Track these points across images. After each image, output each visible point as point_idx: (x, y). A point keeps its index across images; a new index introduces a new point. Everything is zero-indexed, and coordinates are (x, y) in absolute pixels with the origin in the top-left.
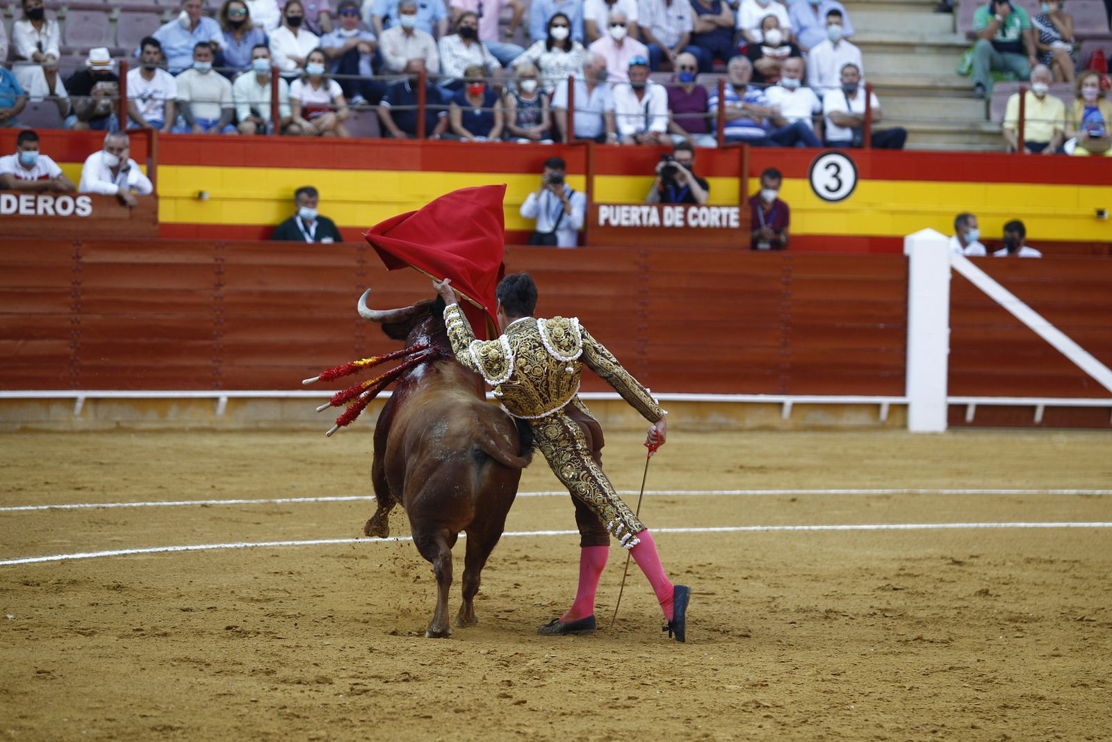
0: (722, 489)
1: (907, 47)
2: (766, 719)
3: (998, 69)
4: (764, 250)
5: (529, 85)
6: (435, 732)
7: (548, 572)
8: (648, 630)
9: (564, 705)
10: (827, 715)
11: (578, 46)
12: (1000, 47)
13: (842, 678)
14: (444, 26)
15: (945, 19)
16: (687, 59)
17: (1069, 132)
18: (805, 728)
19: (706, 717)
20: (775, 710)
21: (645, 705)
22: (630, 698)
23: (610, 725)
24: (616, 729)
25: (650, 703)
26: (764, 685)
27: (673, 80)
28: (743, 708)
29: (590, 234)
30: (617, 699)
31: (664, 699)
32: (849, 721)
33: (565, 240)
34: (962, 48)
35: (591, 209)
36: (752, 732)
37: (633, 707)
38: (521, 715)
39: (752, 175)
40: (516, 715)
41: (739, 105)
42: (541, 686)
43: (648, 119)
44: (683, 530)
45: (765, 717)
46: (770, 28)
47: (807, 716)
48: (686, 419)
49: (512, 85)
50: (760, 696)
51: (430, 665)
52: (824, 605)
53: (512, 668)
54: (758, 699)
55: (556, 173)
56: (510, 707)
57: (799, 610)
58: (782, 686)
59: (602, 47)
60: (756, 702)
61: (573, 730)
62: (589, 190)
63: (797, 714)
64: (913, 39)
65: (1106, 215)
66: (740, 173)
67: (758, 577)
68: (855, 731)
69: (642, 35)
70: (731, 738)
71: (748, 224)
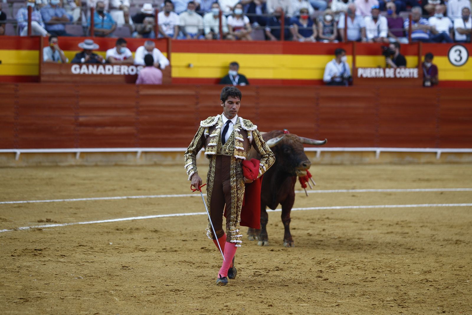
0: (411, 189)
2: (430, 286)
4: (428, 87)
5: (328, 18)
6: (290, 292)
7: (337, 224)
8: (380, 249)
9: (344, 281)
10: (457, 285)
13: (463, 269)
18: (447, 290)
19: (405, 285)
20: (435, 282)
21: (379, 280)
22: (372, 278)
23: (364, 289)
24: (367, 291)
25: (381, 280)
26: (430, 272)
28: (421, 282)
29: (354, 80)
30: (367, 278)
31: (387, 278)
32: (466, 287)
35: (355, 70)
36: (425, 292)
37: (374, 281)
38: (326, 284)
39: (422, 55)
40: (324, 285)
42: (335, 273)
43: (379, 31)
44: (394, 206)
45: (430, 285)
47: (448, 285)
48: (396, 159)
49: (321, 18)
50: (428, 276)
51: (287, 264)
52: (455, 238)
53: (322, 265)
54: (427, 278)
56: (321, 282)
57: (444, 240)
58: (437, 272)
60: (426, 279)
61: (348, 291)
62: (353, 63)
63: (444, 284)
66: (418, 54)
67: (427, 226)
68: (469, 292)
70: (416, 295)
71: (422, 76)
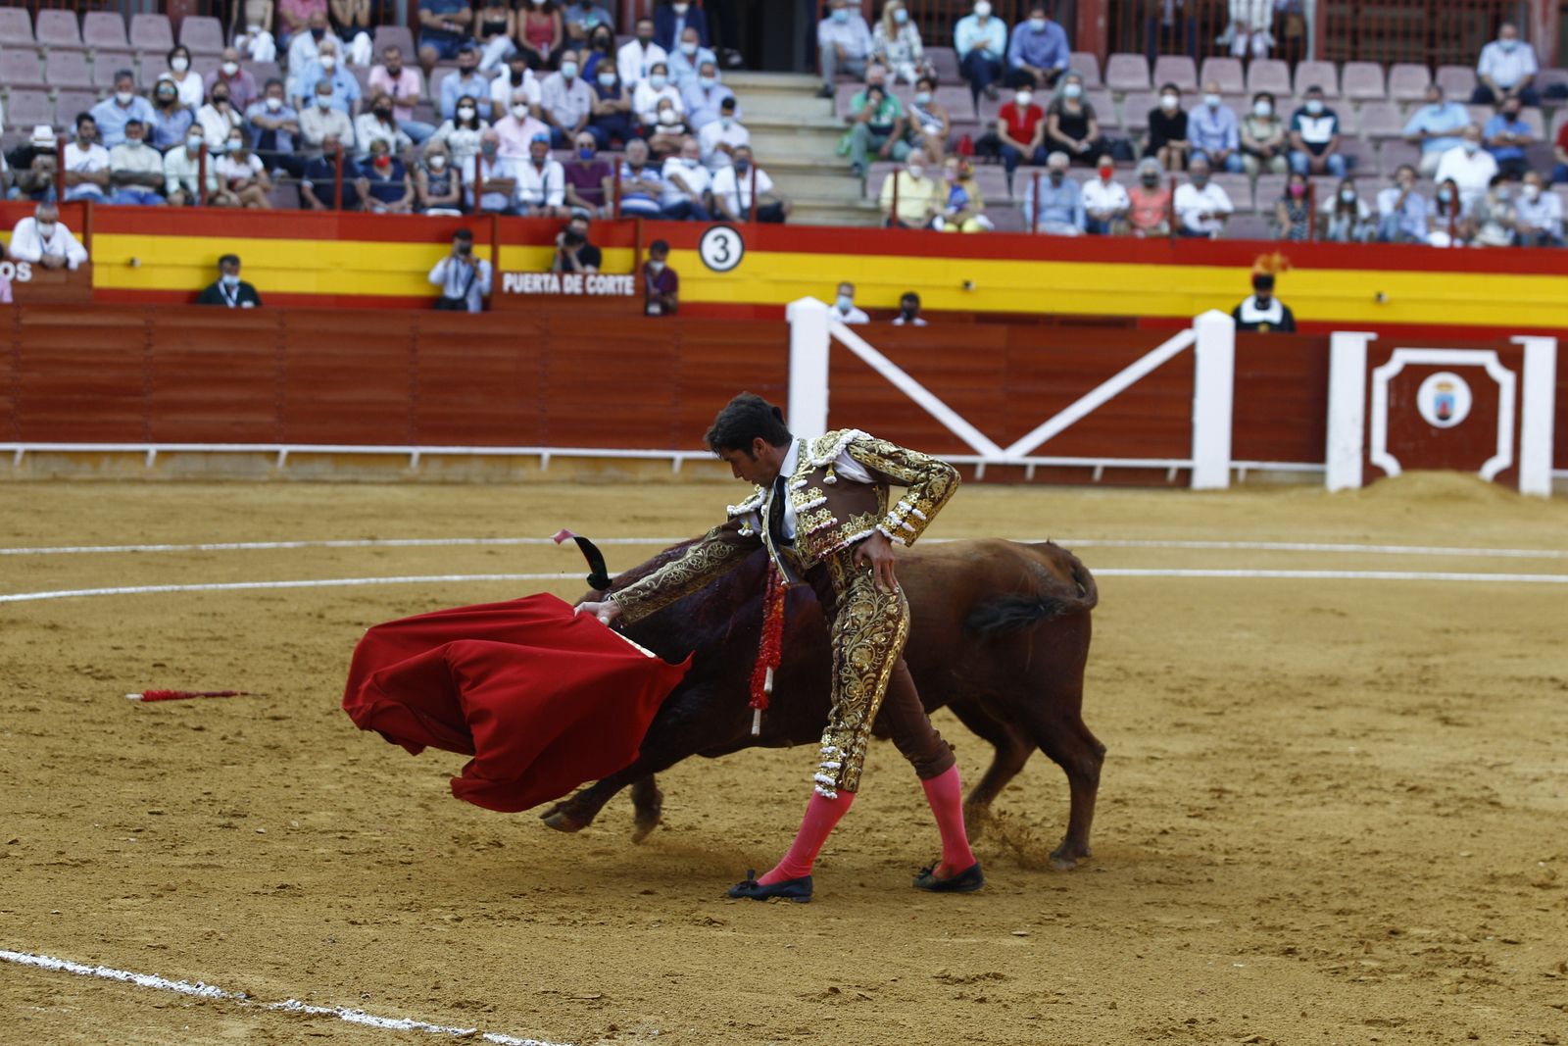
0: (617, 537)
1: (790, 130)
3: (874, 152)
4: (654, 315)
5: (438, 161)
11: (484, 124)
12: (877, 131)
14: (358, 106)
15: (825, 104)
16: (585, 138)
17: (938, 208)
27: (574, 157)
29: (496, 300)
33: (473, 304)
34: (839, 132)
35: (497, 276)
39: (645, 246)
41: (635, 180)
43: (546, 193)
46: (664, 108)
48: (584, 473)
49: (423, 162)
55: (465, 244)
59: (505, 127)
62: (494, 261)
64: (796, 122)
65: (973, 286)
66: (633, 244)
69: (545, 116)
71: (641, 290)
